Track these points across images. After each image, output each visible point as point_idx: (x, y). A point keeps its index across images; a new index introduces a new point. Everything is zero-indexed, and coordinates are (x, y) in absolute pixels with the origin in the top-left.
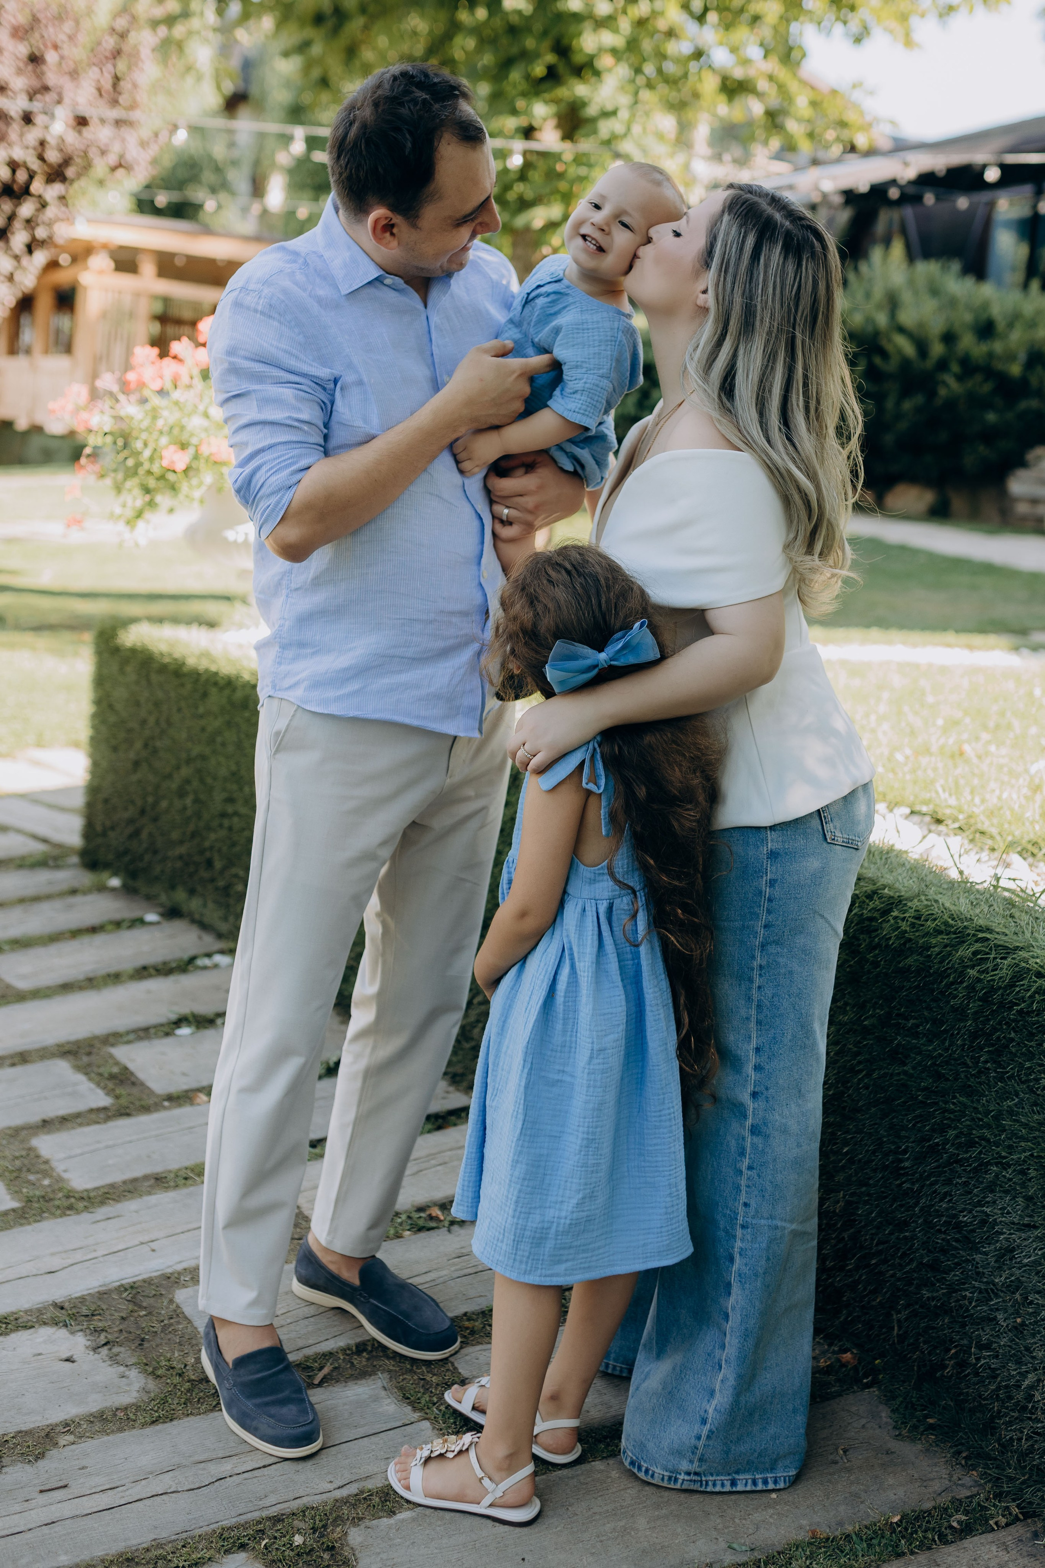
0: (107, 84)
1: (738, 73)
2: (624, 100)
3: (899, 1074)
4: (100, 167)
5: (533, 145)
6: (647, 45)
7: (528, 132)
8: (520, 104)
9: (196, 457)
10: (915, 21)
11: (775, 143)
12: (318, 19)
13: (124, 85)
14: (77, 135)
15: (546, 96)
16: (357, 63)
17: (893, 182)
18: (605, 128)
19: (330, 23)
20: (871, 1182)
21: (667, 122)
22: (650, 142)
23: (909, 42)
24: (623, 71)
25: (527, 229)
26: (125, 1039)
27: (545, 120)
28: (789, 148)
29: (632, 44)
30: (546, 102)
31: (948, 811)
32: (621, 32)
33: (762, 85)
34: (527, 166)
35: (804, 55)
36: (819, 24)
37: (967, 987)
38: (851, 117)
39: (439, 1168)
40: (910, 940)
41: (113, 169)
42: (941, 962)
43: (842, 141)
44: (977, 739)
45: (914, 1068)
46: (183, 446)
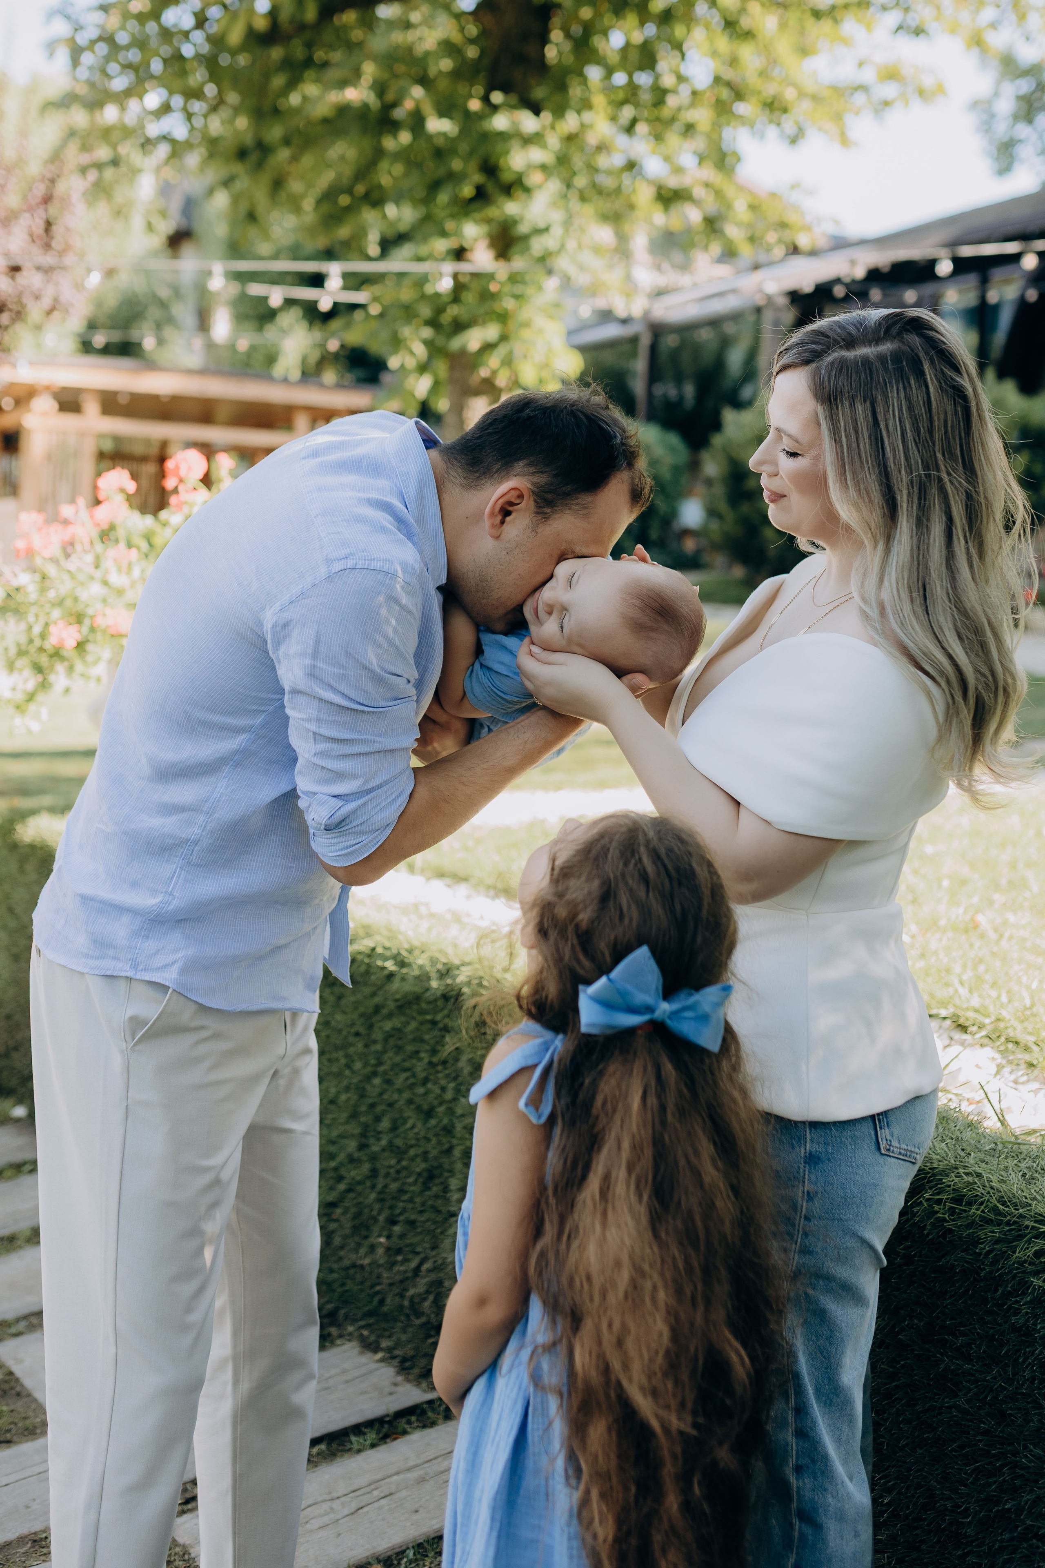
0: (39, 229)
1: (673, 182)
2: (556, 217)
3: (950, 1408)
4: (35, 312)
5: (464, 267)
6: (578, 161)
7: (459, 254)
8: (450, 225)
9: (92, 629)
10: (849, 119)
11: (716, 248)
12: (242, 154)
13: (57, 230)
14: (10, 280)
15: (477, 215)
16: (283, 195)
17: (838, 281)
18: (538, 245)
19: (254, 157)
20: (924, 1547)
21: (604, 234)
22: (587, 257)
23: (845, 141)
24: (554, 186)
25: (463, 352)
26: (13, 1330)
27: (476, 240)
28: (729, 254)
29: (563, 160)
30: (476, 222)
31: (971, 1015)
32: (549, 147)
33: (698, 192)
34: (459, 288)
35: (739, 159)
36: (752, 127)
37: (1031, 1301)
38: (792, 218)
39: (383, 1502)
40: (950, 1231)
41: (49, 312)
42: (993, 1264)
43: (785, 243)
44: (991, 903)
45: (968, 1401)
46: (79, 618)
